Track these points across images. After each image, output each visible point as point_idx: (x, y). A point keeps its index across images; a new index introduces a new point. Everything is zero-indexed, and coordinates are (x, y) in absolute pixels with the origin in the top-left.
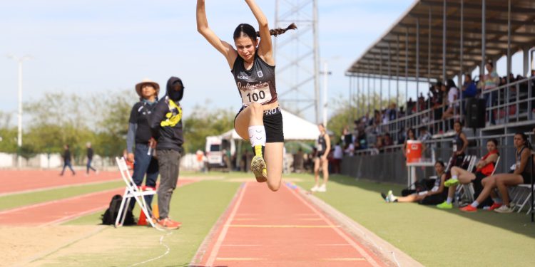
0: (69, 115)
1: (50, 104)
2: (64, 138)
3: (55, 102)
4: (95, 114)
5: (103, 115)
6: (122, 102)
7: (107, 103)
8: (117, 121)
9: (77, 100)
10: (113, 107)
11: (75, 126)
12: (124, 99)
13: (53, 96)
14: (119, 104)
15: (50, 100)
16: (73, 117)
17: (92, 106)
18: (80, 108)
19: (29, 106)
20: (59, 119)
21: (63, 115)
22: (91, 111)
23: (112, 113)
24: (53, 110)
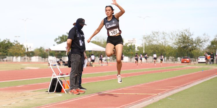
0: (162, 40)
1: (154, 36)
2: (160, 50)
3: (156, 35)
4: (172, 40)
5: (175, 40)
6: (184, 34)
7: (177, 35)
8: (181, 42)
9: (165, 34)
10: (180, 36)
11: (164, 45)
12: (185, 33)
13: (155, 32)
14: (182, 35)
15: (154, 34)
16: (163, 41)
17: (171, 36)
18: (166, 37)
19: (146, 37)
20: (157, 42)
21: (159, 40)
22: (170, 38)
23: (179, 39)
24: (155, 38)
